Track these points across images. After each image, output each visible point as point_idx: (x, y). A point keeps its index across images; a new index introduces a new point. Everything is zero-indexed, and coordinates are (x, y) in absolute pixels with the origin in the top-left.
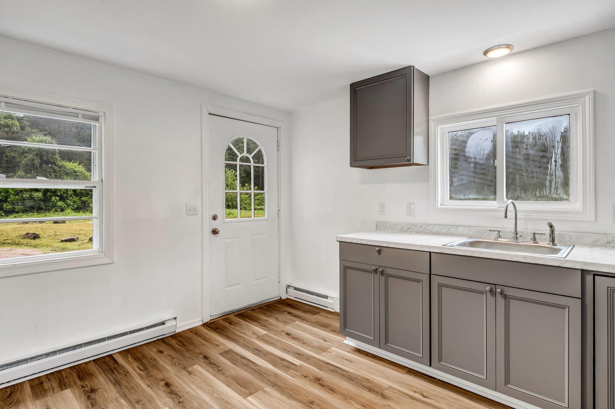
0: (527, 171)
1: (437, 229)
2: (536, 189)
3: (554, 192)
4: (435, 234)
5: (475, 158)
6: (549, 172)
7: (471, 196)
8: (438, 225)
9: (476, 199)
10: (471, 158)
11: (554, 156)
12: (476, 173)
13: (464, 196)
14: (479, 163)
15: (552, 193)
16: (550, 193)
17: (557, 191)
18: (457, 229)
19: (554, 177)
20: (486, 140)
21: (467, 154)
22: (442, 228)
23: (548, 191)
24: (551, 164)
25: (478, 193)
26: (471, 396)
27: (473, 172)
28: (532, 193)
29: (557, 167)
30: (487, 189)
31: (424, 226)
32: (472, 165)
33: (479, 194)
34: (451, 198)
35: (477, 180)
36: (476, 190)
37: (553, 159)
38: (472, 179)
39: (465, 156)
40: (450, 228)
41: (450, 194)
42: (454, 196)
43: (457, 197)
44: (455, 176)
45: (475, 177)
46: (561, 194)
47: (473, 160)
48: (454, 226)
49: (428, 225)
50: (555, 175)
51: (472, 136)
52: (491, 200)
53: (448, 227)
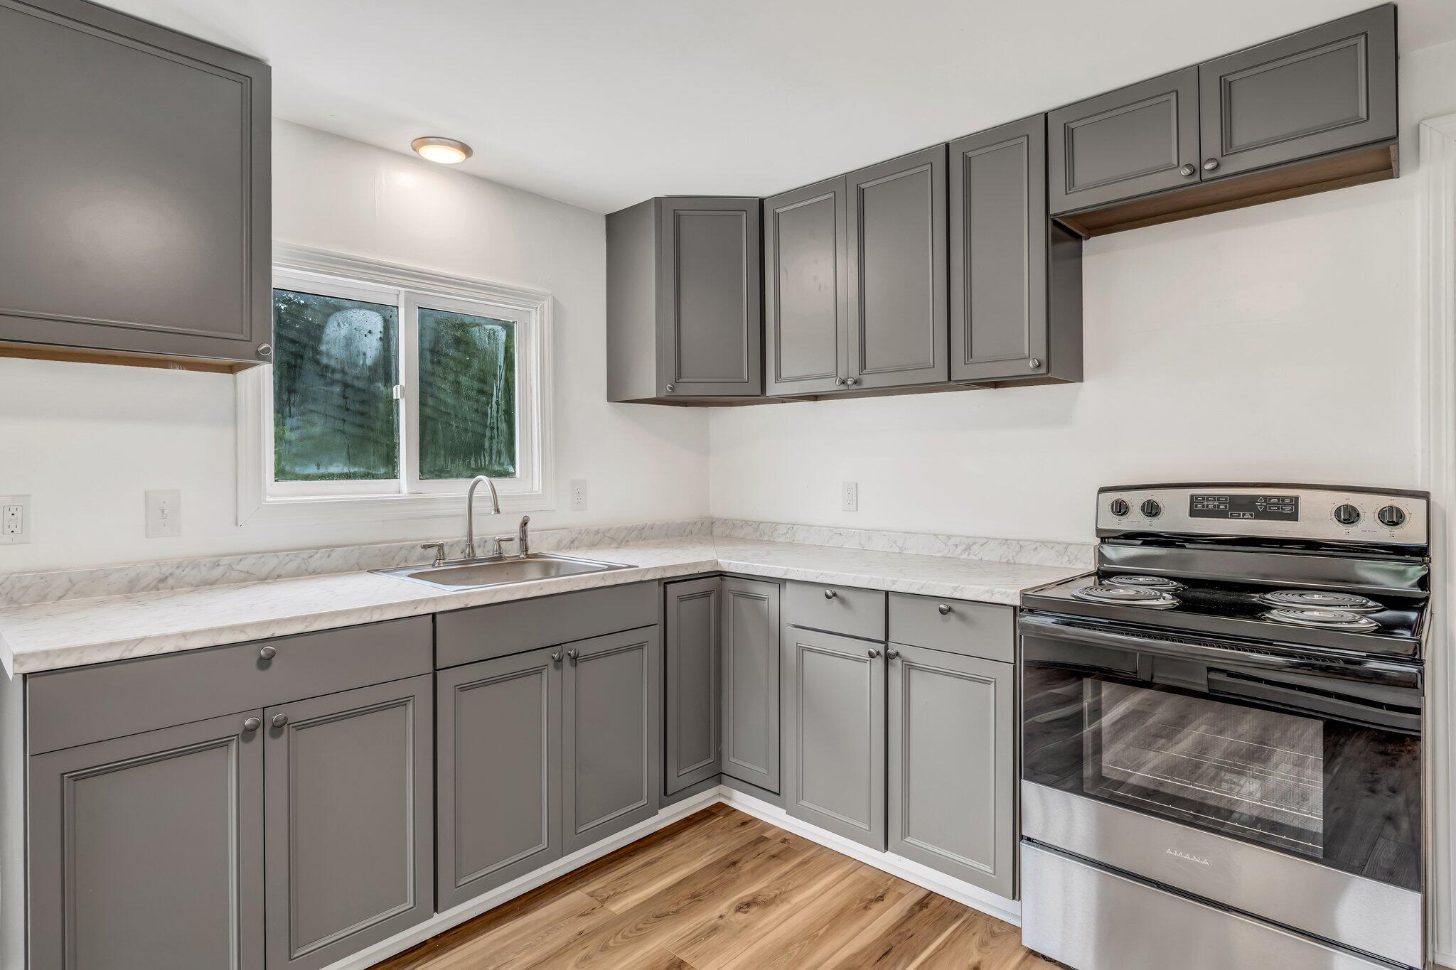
0: (456, 416)
1: (271, 563)
2: (471, 455)
3: (496, 461)
4: (264, 580)
5: (343, 372)
6: (489, 422)
7: (334, 469)
8: (271, 552)
9: (348, 476)
10: (334, 371)
11: (495, 393)
12: (347, 410)
13: (318, 469)
14: (353, 387)
15: (493, 461)
16: (490, 462)
17: (500, 458)
18: (329, 556)
19: (495, 431)
20: (369, 335)
21: (324, 361)
22: (288, 559)
23: (487, 459)
24: (491, 408)
25: (351, 459)
26: (515, 910)
27: (339, 407)
28: (464, 461)
29: (500, 414)
30: (372, 451)
31: (225, 561)
32: (337, 389)
33: (355, 465)
34: (281, 474)
35: (348, 429)
36: (348, 454)
37: (494, 399)
38: (339, 425)
39: (318, 362)
40: (311, 557)
41: (278, 462)
42: (288, 468)
43: (298, 470)
44: (290, 411)
45: (344, 421)
46: (506, 464)
47: (338, 376)
48: (318, 548)
49: (241, 557)
50: (498, 428)
51: (335, 315)
52: (380, 477)
53: (305, 554)
